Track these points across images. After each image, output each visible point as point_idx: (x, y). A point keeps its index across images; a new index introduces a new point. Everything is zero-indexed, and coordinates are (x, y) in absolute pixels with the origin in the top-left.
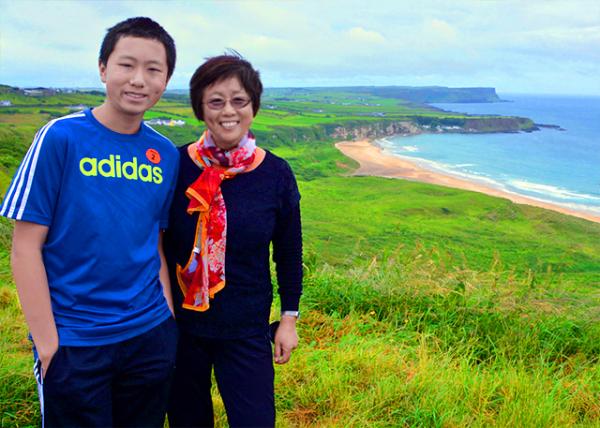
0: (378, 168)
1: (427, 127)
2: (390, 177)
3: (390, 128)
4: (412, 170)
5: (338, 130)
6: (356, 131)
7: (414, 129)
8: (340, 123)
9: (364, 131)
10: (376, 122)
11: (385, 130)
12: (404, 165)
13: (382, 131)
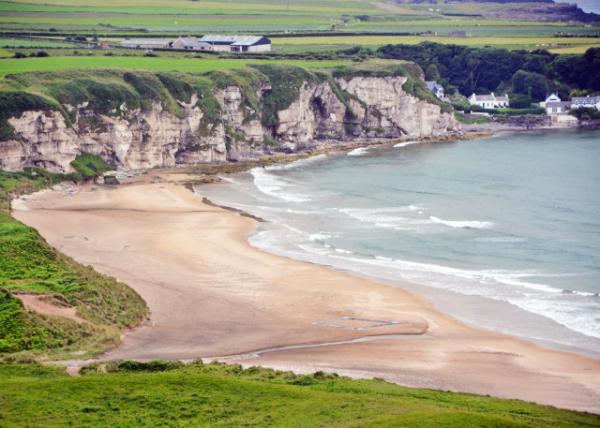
0: (240, 320)
1: (490, 102)
2: (303, 369)
3: (297, 116)
4: (422, 330)
5: (24, 124)
6: (121, 129)
7: (421, 117)
8: (35, 90)
9: (163, 128)
10: (223, 82)
11: (272, 125)
12: (373, 305)
13: (256, 131)
